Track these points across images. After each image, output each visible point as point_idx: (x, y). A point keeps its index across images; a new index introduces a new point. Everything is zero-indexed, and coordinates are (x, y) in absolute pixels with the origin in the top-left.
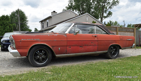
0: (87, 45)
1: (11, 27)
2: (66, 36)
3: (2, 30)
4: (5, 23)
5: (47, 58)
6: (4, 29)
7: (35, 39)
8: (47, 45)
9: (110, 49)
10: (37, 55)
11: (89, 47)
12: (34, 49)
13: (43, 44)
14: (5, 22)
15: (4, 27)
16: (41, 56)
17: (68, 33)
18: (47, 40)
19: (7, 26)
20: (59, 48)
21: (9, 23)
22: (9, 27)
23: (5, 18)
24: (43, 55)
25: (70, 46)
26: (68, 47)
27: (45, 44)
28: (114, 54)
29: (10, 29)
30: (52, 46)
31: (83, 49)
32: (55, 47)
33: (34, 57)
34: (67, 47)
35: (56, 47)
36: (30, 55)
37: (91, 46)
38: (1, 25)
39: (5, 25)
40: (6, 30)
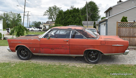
0: (58, 49)
1: (81, 18)
2: (39, 40)
6: (74, 20)
11: (60, 50)
13: (23, 45)
14: (75, 14)
16: (24, 53)
17: (43, 38)
19: (77, 17)
20: (34, 49)
22: (79, 18)
23: (75, 11)
27: (24, 45)
29: (80, 20)
31: (54, 51)
32: (31, 48)
34: (41, 49)
39: (75, 17)
40: (76, 21)
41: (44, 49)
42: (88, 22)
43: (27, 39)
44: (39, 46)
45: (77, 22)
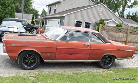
1: (13, 8)
2: (56, 44)
3: (2, 11)
4: (6, 3)
5: (35, 62)
6: (5, 10)
7: (25, 45)
8: (36, 51)
9: (103, 59)
10: (26, 59)
11: (79, 55)
12: (23, 53)
13: (32, 49)
14: (7, 1)
15: (5, 8)
16: (30, 60)
17: (59, 40)
18: (36, 46)
19: (8, 6)
20: (48, 55)
21: (11, 3)
22: (11, 8)
24: (32, 59)
25: (59, 53)
26: (57, 54)
27: (34, 50)
28: (108, 64)
29: (12, 10)
30: (41, 52)
31: (72, 56)
32: (43, 53)
33: (23, 61)
35: (45, 53)
36: (19, 59)
37: (82, 54)
38: (2, 5)
39: (6, 5)
40: (7, 11)
41: (60, 54)
42: (24, 14)
43: (39, 42)
44: (55, 51)
45: (9, 14)
